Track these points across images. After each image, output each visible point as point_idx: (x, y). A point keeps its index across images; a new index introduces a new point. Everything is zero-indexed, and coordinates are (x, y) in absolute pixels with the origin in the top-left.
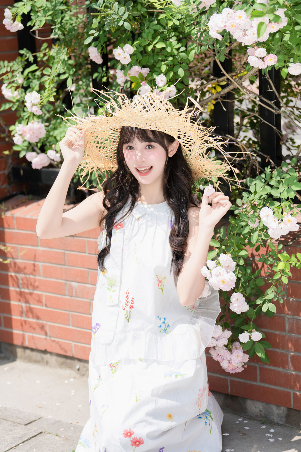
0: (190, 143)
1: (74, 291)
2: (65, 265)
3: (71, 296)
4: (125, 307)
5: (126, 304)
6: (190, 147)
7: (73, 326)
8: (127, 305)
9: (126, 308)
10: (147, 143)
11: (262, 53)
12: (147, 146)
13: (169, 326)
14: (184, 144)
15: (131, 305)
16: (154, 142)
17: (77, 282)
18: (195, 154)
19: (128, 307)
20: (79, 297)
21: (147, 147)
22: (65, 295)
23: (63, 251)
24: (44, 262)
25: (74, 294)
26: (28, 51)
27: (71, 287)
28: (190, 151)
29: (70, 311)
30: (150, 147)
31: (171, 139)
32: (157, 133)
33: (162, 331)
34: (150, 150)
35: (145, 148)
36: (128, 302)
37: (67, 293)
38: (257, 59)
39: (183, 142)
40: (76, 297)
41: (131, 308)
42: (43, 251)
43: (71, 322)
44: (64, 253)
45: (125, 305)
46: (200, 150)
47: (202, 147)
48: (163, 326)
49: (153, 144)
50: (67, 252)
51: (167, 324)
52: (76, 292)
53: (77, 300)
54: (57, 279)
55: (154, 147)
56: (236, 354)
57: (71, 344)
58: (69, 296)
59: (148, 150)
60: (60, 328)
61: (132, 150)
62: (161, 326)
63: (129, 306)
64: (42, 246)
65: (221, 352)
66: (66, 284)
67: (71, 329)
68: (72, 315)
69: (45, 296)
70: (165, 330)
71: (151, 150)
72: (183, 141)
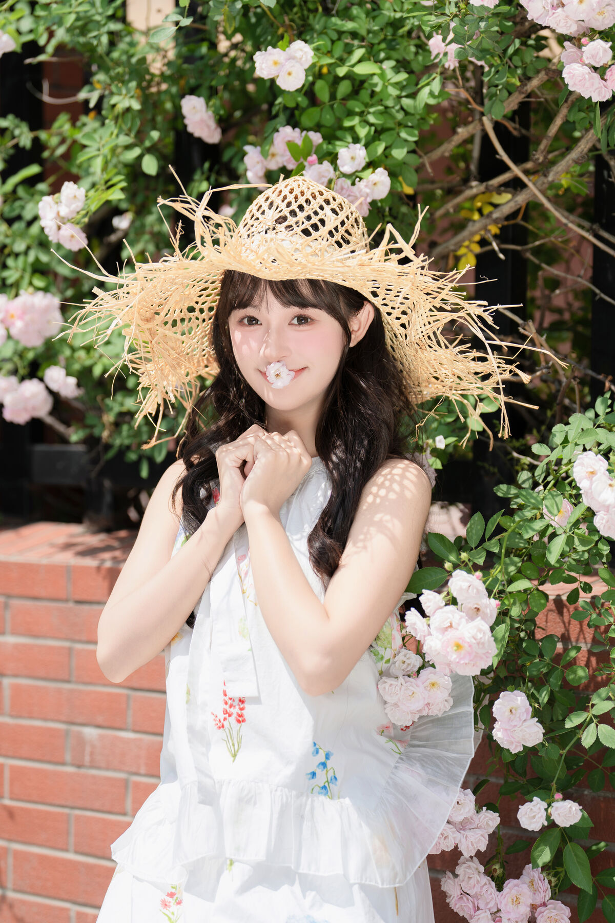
0: (403, 308)
1: (88, 750)
2: (68, 681)
3: (79, 766)
4: (225, 719)
5: (225, 712)
6: (403, 317)
7: (77, 852)
8: (230, 716)
9: (226, 723)
10: (296, 310)
11: (601, 53)
12: (293, 319)
13: (335, 778)
14: (388, 309)
15: (240, 712)
16: (314, 306)
17: (99, 726)
18: (418, 336)
19: (232, 720)
20: (99, 768)
21: (295, 321)
22: (63, 763)
23: (66, 644)
24: (16, 676)
25: (87, 759)
26: (17, 121)
27: (81, 742)
28: (403, 326)
29: (73, 808)
30: (303, 320)
31: (355, 300)
32: (322, 284)
33: (317, 789)
34: (302, 328)
35: (290, 324)
36: (230, 707)
37: (68, 757)
38: (587, 69)
39: (386, 305)
40: (92, 767)
41: (239, 721)
42: (16, 646)
43: (72, 840)
44: (70, 650)
45: (221, 716)
46: (428, 326)
47: (434, 318)
48: (321, 778)
49: (311, 312)
50: (79, 646)
51: (331, 774)
52: (92, 754)
53: (94, 777)
54: (45, 719)
55: (312, 320)
56: (514, 892)
57: (67, 910)
58: (73, 765)
59: (297, 328)
60: (43, 859)
61: (256, 327)
62: (314, 774)
63: (235, 715)
64: (14, 633)
65: (472, 882)
66: (67, 733)
67: (70, 862)
68: (78, 818)
69: (12, 768)
70: (324, 787)
71: (304, 327)
72: (384, 302)
